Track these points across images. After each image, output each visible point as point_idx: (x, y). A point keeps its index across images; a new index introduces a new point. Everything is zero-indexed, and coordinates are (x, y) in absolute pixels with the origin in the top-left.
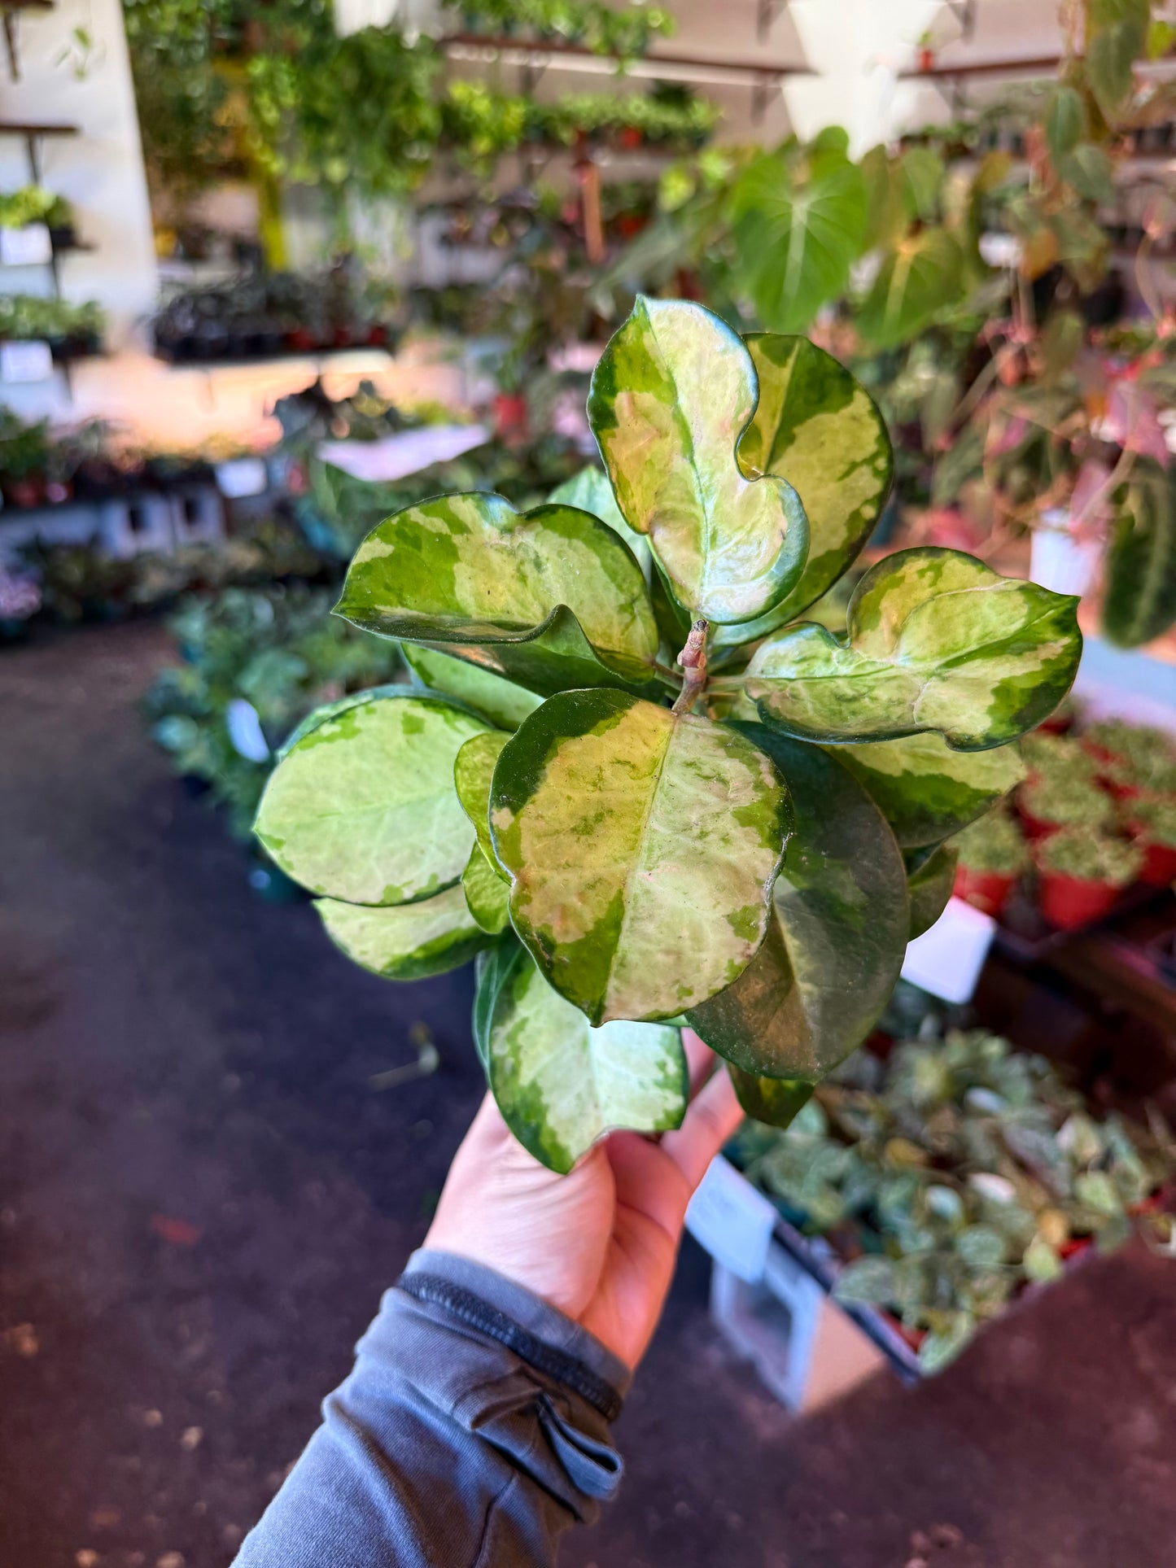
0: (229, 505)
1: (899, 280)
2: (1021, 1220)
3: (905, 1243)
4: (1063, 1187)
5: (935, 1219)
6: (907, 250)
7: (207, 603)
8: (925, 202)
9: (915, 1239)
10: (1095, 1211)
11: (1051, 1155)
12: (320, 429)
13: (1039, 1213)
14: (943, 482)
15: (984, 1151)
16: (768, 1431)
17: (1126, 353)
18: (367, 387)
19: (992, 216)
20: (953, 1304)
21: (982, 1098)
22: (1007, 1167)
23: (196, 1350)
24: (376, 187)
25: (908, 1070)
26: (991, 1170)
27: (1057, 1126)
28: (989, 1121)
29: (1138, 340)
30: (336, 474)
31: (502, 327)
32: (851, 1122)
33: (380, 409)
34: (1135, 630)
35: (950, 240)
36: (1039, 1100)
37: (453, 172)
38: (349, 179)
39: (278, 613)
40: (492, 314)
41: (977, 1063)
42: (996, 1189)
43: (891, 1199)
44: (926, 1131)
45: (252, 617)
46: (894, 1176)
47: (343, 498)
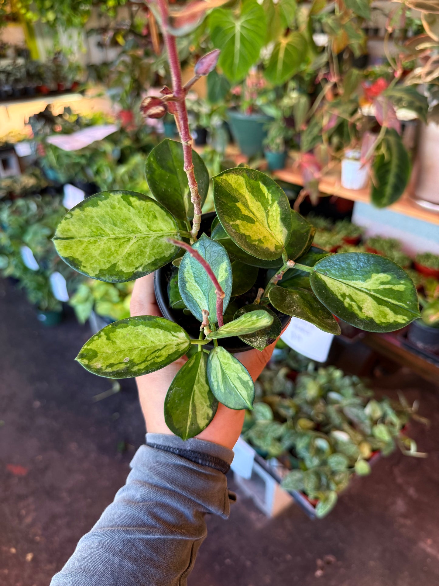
0: (20, 160)
1: (281, 55)
2: (352, 449)
3: (308, 463)
4: (368, 431)
5: (319, 451)
6: (284, 42)
7: (9, 205)
8: (290, 21)
9: (311, 461)
10: (381, 441)
11: (363, 418)
12: (48, 130)
13: (359, 444)
14: (305, 141)
15: (336, 419)
16: (259, 525)
17: (371, 79)
18: (68, 110)
19: (317, 26)
20: (328, 488)
21: (334, 396)
22: (346, 427)
23: (28, 520)
24: (69, 23)
25: (305, 387)
26: (339, 428)
27: (364, 405)
28: (337, 406)
29: (375, 74)
30: (55, 149)
31: (119, 83)
32: (283, 412)
33: (74, 119)
34: (385, 200)
35: (301, 36)
36: (356, 395)
37: (100, 15)
38: (56, 19)
39: (39, 206)
40: (114, 76)
41: (331, 380)
42: (341, 436)
43: (301, 445)
44: (313, 413)
45: (28, 209)
46: (302, 435)
47: (58, 158)
